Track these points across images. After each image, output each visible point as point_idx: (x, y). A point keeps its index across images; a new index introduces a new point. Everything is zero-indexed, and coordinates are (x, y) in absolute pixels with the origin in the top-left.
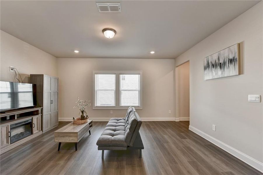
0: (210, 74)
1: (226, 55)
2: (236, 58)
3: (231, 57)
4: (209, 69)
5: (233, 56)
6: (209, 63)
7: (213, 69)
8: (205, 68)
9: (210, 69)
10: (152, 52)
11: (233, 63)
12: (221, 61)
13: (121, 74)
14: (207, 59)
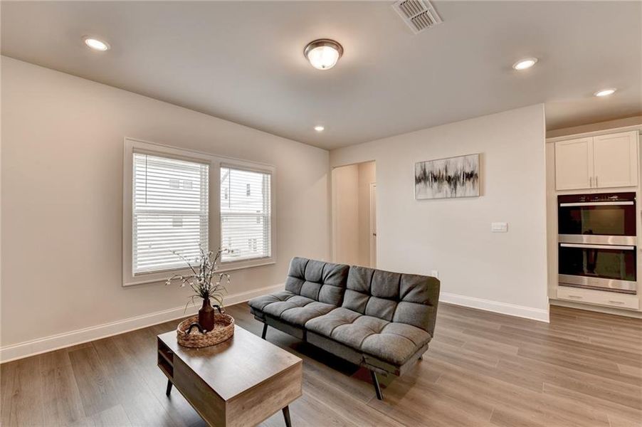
0: (429, 190)
1: (460, 166)
2: (475, 173)
3: (468, 170)
4: (425, 183)
5: (472, 170)
6: (427, 173)
7: (435, 185)
8: (418, 180)
9: (428, 183)
10: (319, 129)
11: (472, 180)
12: (451, 174)
13: (224, 167)
14: (421, 167)
